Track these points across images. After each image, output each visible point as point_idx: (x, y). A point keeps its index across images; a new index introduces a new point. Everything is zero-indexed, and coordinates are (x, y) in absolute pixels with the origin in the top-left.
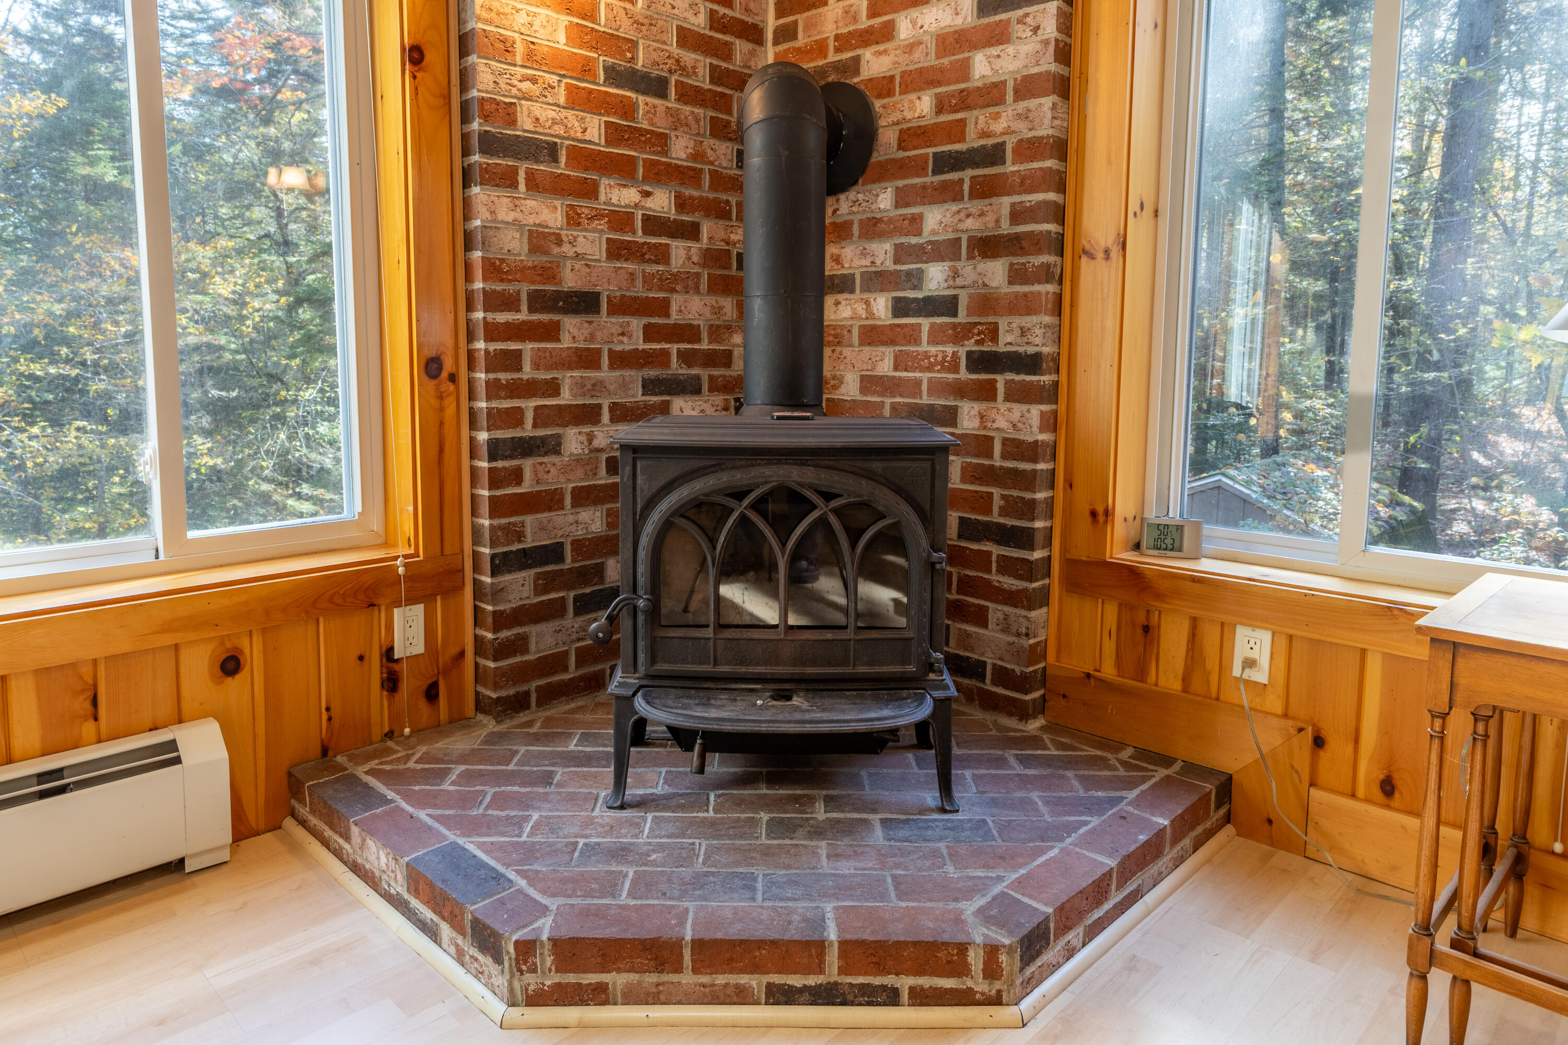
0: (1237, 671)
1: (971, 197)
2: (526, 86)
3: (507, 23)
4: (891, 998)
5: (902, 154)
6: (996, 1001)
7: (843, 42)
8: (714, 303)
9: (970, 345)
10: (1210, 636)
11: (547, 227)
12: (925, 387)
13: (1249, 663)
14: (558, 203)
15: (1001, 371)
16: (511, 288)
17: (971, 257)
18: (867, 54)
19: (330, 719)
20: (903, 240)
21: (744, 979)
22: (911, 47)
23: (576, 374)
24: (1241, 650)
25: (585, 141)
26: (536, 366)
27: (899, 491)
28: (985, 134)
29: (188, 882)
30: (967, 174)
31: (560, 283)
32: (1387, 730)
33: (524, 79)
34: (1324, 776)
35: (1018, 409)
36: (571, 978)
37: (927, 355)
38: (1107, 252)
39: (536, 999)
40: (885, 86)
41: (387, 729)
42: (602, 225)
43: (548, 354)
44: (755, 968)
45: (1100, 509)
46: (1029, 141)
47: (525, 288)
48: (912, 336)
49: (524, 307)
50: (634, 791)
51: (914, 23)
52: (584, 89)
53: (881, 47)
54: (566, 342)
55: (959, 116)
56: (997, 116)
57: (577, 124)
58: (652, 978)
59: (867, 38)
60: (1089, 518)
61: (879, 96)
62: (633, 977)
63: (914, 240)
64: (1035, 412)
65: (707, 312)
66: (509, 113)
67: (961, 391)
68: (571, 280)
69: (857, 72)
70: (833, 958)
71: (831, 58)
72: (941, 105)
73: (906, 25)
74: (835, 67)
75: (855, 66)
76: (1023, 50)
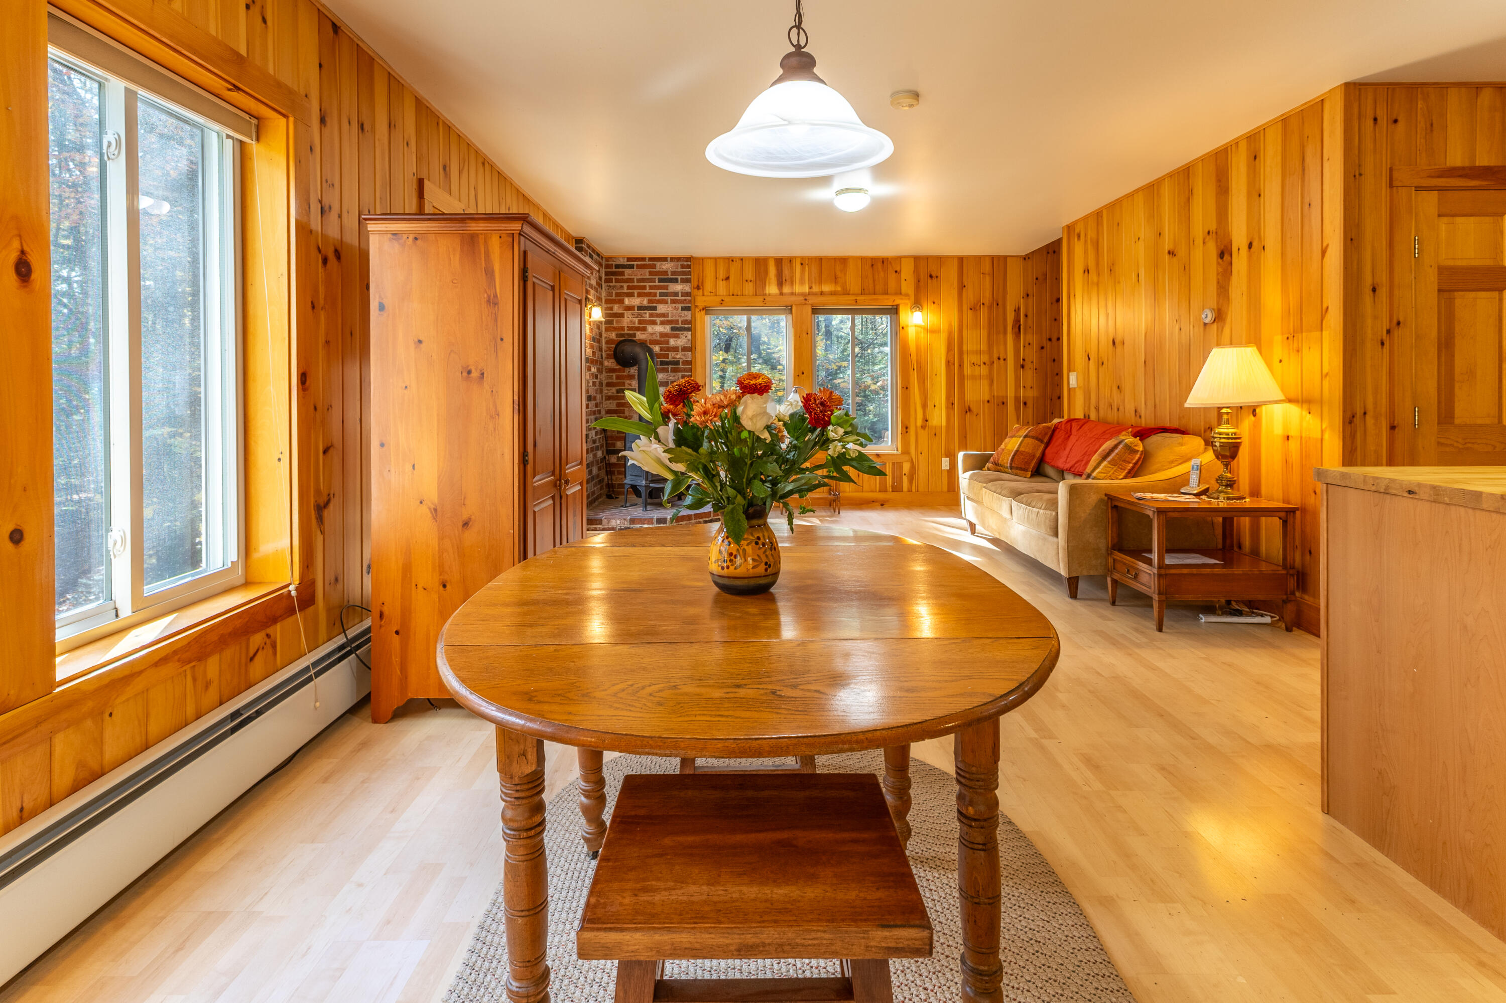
1: (671, 372)
7: (630, 328)
18: (638, 333)
22: (652, 334)
28: (674, 358)
30: (670, 367)
40: (645, 342)
44: (702, 518)
46: (685, 361)
50: (648, 508)
51: (653, 329)
53: (643, 332)
55: (667, 353)
56: (677, 354)
59: (638, 329)
69: (635, 337)
71: (626, 331)
72: (661, 349)
73: (650, 329)
74: (628, 334)
75: (634, 335)
76: (681, 341)
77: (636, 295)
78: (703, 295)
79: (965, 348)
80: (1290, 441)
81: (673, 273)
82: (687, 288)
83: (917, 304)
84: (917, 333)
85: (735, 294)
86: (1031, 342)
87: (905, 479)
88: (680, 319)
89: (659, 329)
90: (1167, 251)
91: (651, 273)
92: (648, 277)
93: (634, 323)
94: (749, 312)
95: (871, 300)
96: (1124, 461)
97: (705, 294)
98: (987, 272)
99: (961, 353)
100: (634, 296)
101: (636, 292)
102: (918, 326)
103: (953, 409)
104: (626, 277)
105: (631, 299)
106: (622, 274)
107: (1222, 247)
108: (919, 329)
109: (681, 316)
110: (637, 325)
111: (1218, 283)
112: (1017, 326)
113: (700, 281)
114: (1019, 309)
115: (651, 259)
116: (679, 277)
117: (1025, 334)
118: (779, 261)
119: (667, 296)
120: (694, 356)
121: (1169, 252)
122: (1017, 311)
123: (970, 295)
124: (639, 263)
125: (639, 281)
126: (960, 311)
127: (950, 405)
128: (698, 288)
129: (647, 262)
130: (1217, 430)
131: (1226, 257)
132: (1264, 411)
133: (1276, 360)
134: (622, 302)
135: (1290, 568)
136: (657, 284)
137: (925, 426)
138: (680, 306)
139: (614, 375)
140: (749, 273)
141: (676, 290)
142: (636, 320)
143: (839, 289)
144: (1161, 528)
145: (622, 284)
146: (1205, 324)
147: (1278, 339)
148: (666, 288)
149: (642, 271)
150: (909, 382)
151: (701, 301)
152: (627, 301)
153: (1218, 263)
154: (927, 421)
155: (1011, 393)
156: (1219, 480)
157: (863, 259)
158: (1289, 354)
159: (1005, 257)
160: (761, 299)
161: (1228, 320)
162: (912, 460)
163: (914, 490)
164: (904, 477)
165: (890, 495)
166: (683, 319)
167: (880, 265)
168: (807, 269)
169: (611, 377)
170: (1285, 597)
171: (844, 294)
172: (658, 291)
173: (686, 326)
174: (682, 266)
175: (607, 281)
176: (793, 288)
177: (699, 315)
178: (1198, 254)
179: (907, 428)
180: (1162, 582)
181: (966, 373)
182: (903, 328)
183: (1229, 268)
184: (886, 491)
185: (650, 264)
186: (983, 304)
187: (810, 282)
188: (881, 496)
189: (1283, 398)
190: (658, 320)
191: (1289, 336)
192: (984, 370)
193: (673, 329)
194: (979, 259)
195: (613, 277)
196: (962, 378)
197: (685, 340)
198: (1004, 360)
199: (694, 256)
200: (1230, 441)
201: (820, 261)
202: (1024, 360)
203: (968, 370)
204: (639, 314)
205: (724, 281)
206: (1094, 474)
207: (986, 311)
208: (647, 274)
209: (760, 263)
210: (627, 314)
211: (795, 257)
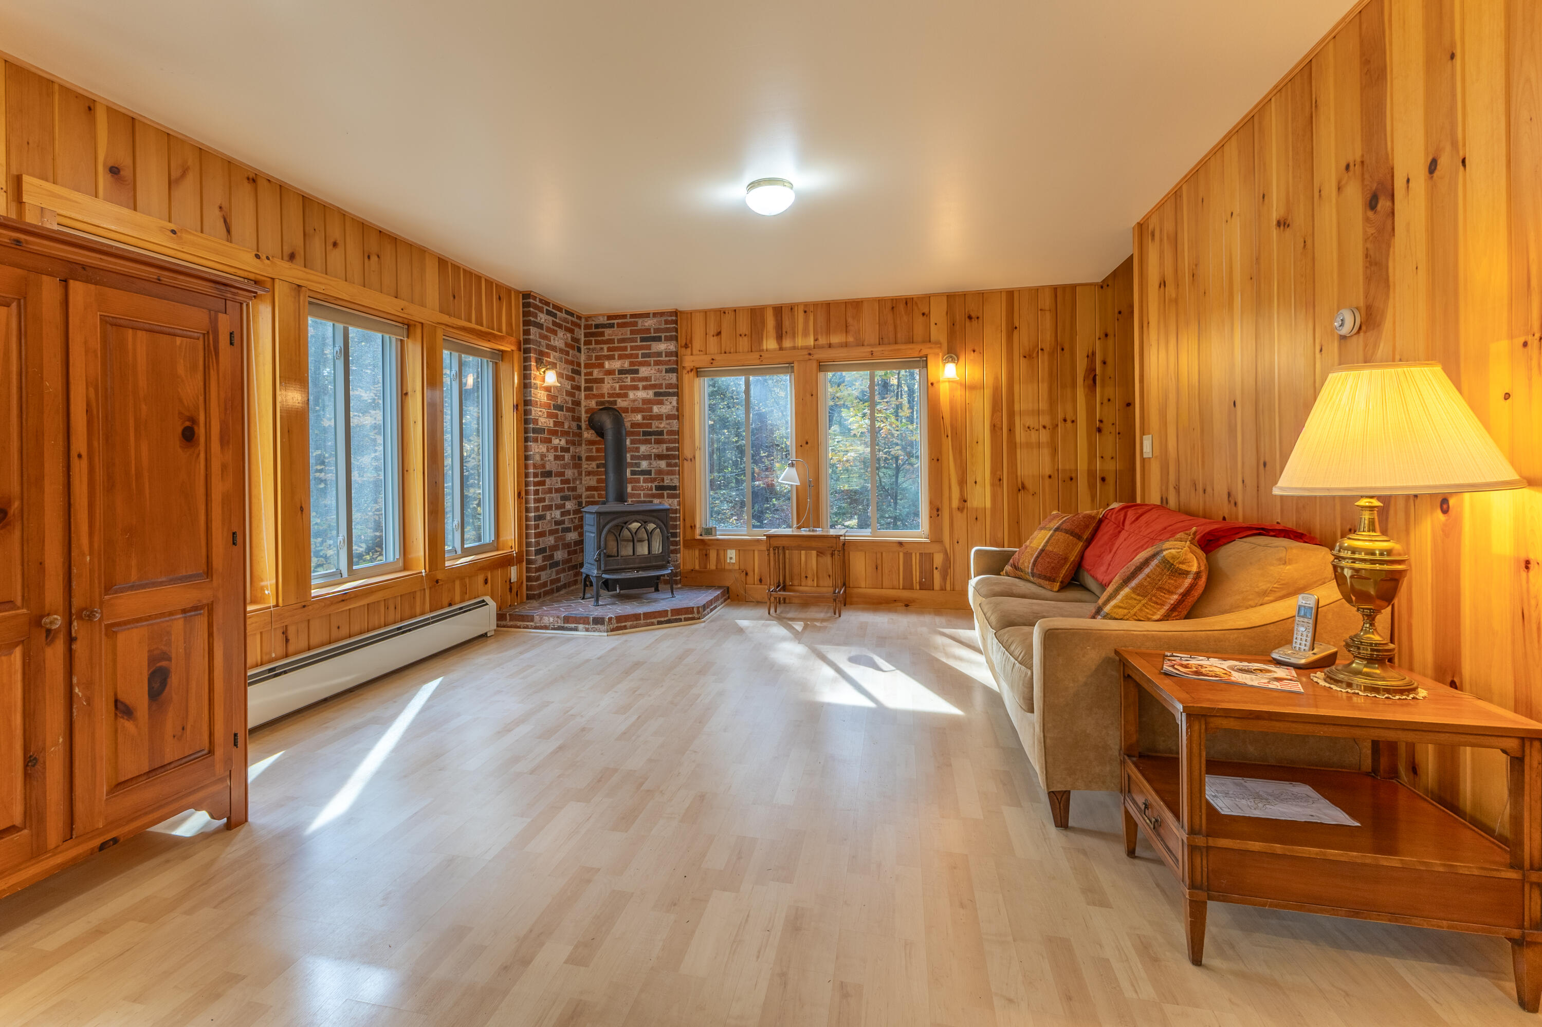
0: (728, 561)
1: (654, 443)
2: (540, 413)
5: (632, 430)
6: (699, 619)
7: (610, 395)
9: (656, 483)
10: (722, 553)
11: (544, 452)
12: (642, 495)
13: (731, 558)
14: (546, 445)
15: (666, 490)
16: (536, 470)
17: (655, 459)
18: (619, 400)
20: (634, 454)
21: (653, 620)
22: (634, 401)
23: (549, 495)
24: (728, 556)
25: (550, 427)
26: (542, 493)
27: (660, 520)
28: (658, 427)
29: (489, 639)
30: (653, 437)
31: (545, 469)
32: (759, 568)
33: (539, 411)
34: (748, 582)
35: (671, 500)
36: (619, 625)
37: (642, 486)
38: (691, 459)
39: (612, 630)
40: (626, 410)
41: (510, 604)
42: (553, 450)
43: (544, 490)
45: (693, 525)
46: (671, 431)
47: (539, 470)
48: (638, 481)
49: (540, 476)
50: (600, 603)
51: (635, 395)
52: (549, 412)
53: (624, 399)
54: (547, 486)
55: (650, 421)
56: (661, 423)
57: (548, 422)
58: (635, 622)
59: (619, 395)
60: (690, 528)
61: (624, 413)
62: (631, 623)
63: (637, 454)
64: (676, 501)
66: (536, 421)
67: (654, 496)
68: (548, 468)
69: (616, 405)
70: (669, 614)
71: (607, 399)
72: (644, 418)
73: (632, 394)
74: (608, 402)
75: (615, 403)
76: (667, 407)
77: (616, 357)
78: (692, 355)
79: (1017, 408)
80: (1532, 573)
81: (657, 330)
82: (671, 346)
83: (952, 354)
84: (951, 390)
85: (727, 351)
86: (1112, 398)
87: (937, 575)
88: (664, 383)
89: (642, 394)
90: (1275, 223)
91: (632, 332)
92: (629, 336)
93: (615, 389)
94: (747, 372)
95: (891, 351)
96: (1160, 589)
97: (694, 353)
98: (1047, 308)
99: (1011, 414)
100: (614, 359)
101: (616, 354)
102: (952, 382)
103: (1001, 486)
104: (607, 337)
105: (611, 362)
106: (602, 334)
107: (1375, 186)
108: (955, 385)
109: (665, 379)
110: (618, 391)
111: (1367, 256)
112: (1091, 377)
113: (689, 338)
114: (1094, 354)
115: (633, 316)
116: (663, 335)
117: (1103, 386)
118: (778, 310)
119: (649, 357)
120: (681, 424)
121: (1279, 224)
122: (1091, 357)
123: (1023, 338)
124: (620, 321)
125: (620, 341)
126: (1010, 360)
127: (997, 481)
128: (686, 346)
129: (628, 320)
130: (1347, 543)
131: (1383, 204)
132: (1467, 503)
133: (1496, 394)
134: (601, 366)
135: (1532, 868)
136: (639, 343)
137: (963, 508)
138: (664, 368)
139: (594, 447)
140: (744, 326)
141: (660, 350)
142: (617, 386)
143: (851, 339)
144: (1196, 750)
145: (602, 346)
146: (1343, 338)
147: (1500, 348)
148: (649, 347)
149: (623, 330)
150: (941, 453)
151: (689, 361)
152: (607, 365)
153: (1367, 220)
154: (965, 501)
155: (1082, 465)
156: (1353, 645)
157: (880, 301)
158: (1530, 379)
159: (1073, 287)
160: (756, 355)
161: (1387, 325)
162: (946, 550)
163: (948, 588)
164: (935, 571)
165: (917, 594)
166: (667, 382)
167: (902, 307)
168: (812, 318)
169: (591, 450)
170: (1516, 933)
171: (858, 345)
172: (640, 352)
173: (670, 390)
174: (666, 322)
175: (586, 343)
176: (794, 342)
177: (687, 378)
178: (1327, 216)
179: (938, 510)
180: (1198, 861)
181: (1018, 440)
182: (932, 384)
183: (1389, 222)
184: (911, 588)
185: (631, 322)
186: (1042, 350)
187: (815, 333)
188: (906, 594)
189: (1511, 475)
190: (641, 384)
191: (1530, 338)
192: (1044, 436)
193: (656, 394)
194: (1035, 292)
195: (593, 339)
196: (1012, 445)
197: (669, 407)
198: (1073, 422)
199: (680, 309)
200: (1378, 567)
201: (828, 307)
202: (1101, 421)
203: (1020, 435)
204: (619, 379)
205: (715, 337)
206: (1107, 609)
207: (1046, 357)
208: (629, 333)
209: (756, 314)
210: (608, 379)
211: (798, 304)
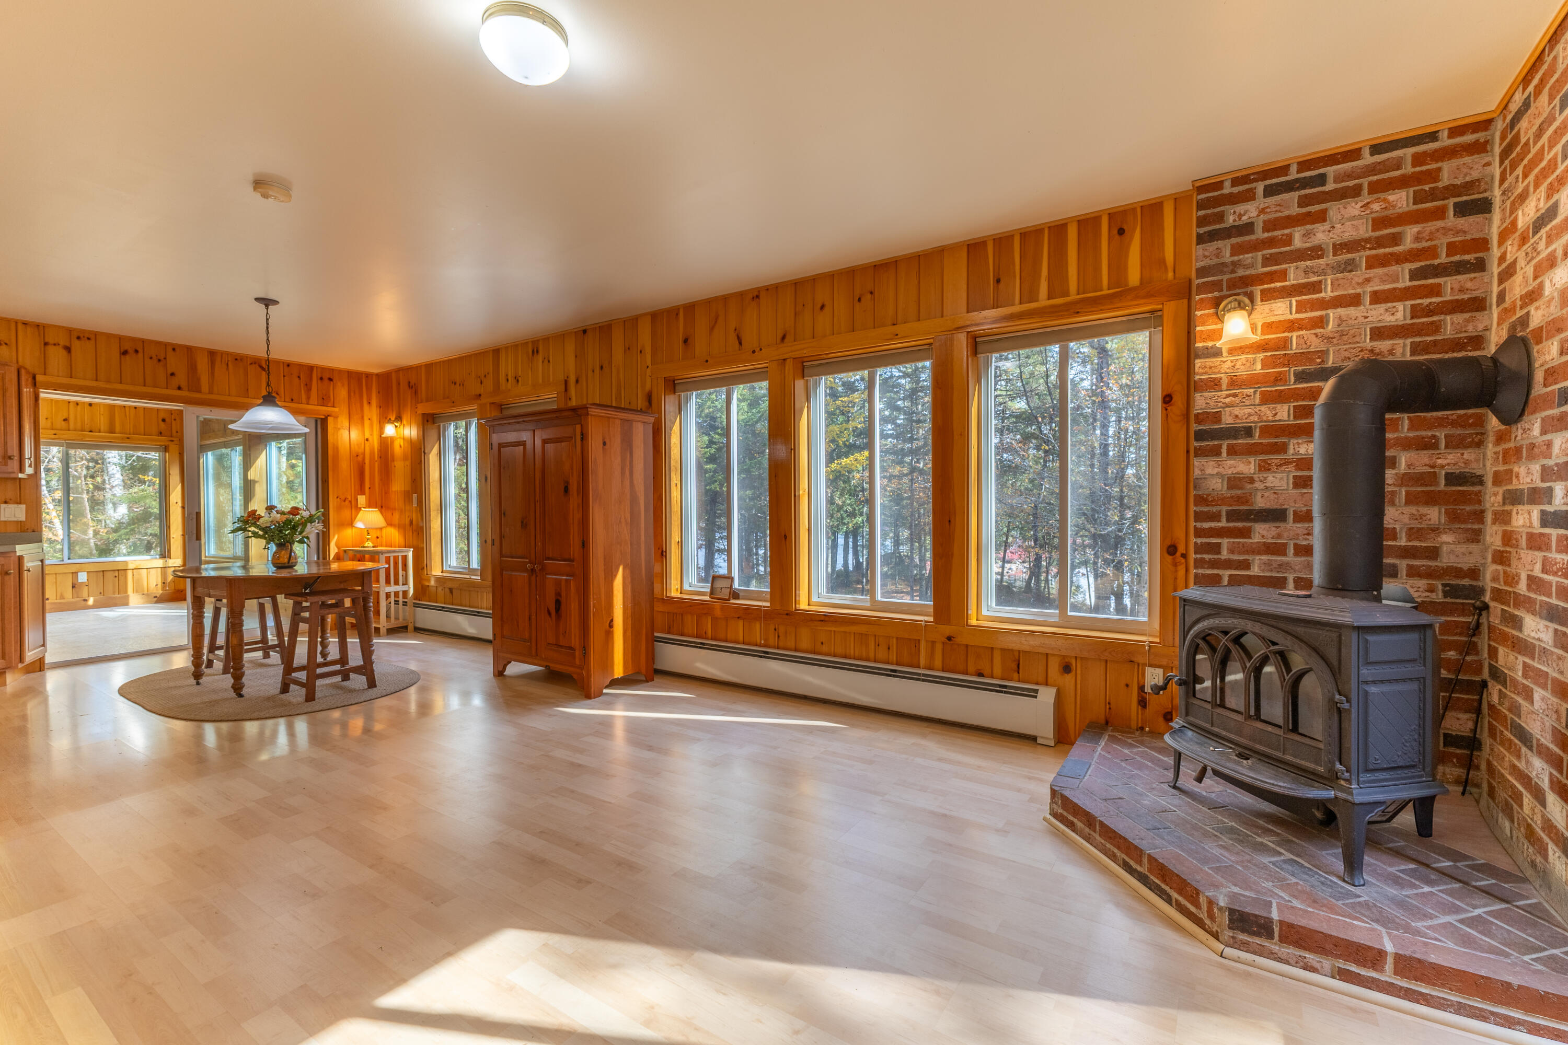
2: (1229, 400)
3: (1216, 371)
4: (1169, 900)
5: (1547, 389)
7: (1522, 301)
8: (1414, 511)
11: (1242, 474)
14: (1252, 460)
16: (1214, 509)
18: (1532, 310)
19: (1110, 708)
20: (1544, 462)
22: (1550, 301)
23: (1264, 557)
25: (1276, 421)
26: (1232, 552)
31: (1252, 504)
33: (1228, 396)
36: (1065, 814)
40: (1540, 335)
41: (1140, 725)
42: (1291, 467)
43: (1241, 545)
47: (1224, 509)
49: (1224, 519)
51: (1552, 282)
52: (1276, 391)
53: (1538, 304)
54: (1256, 539)
57: (1268, 412)
59: (1532, 297)
61: (1537, 343)
63: (1549, 463)
65: (1406, 519)
66: (1217, 417)
68: (1261, 503)
69: (1528, 324)
70: (1145, 862)
